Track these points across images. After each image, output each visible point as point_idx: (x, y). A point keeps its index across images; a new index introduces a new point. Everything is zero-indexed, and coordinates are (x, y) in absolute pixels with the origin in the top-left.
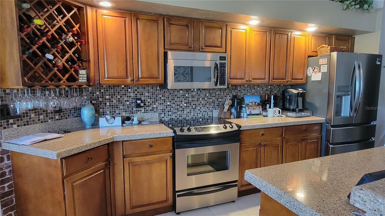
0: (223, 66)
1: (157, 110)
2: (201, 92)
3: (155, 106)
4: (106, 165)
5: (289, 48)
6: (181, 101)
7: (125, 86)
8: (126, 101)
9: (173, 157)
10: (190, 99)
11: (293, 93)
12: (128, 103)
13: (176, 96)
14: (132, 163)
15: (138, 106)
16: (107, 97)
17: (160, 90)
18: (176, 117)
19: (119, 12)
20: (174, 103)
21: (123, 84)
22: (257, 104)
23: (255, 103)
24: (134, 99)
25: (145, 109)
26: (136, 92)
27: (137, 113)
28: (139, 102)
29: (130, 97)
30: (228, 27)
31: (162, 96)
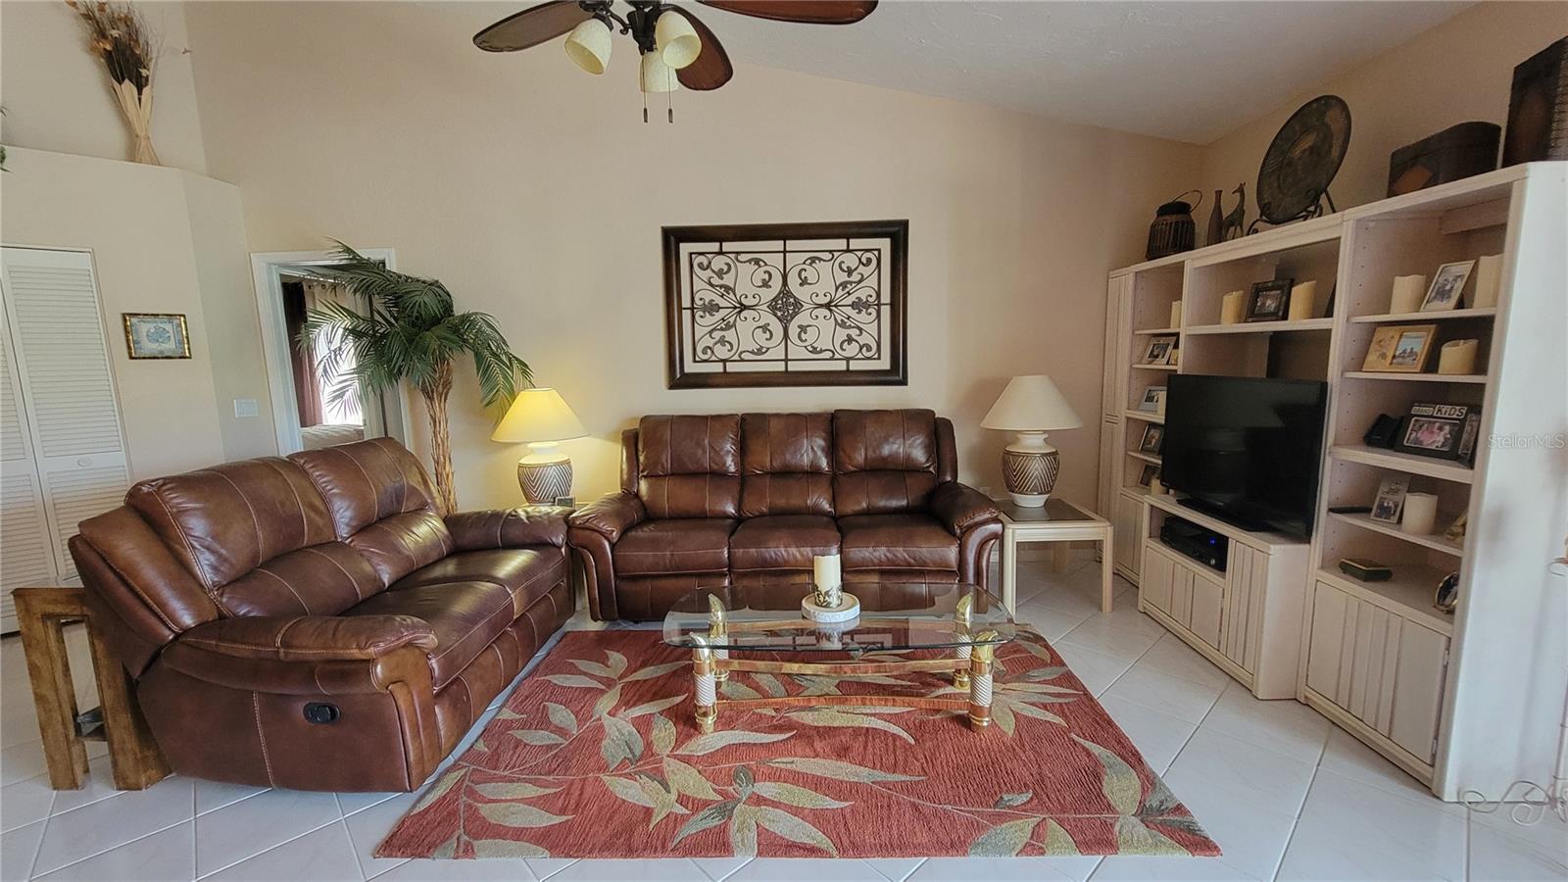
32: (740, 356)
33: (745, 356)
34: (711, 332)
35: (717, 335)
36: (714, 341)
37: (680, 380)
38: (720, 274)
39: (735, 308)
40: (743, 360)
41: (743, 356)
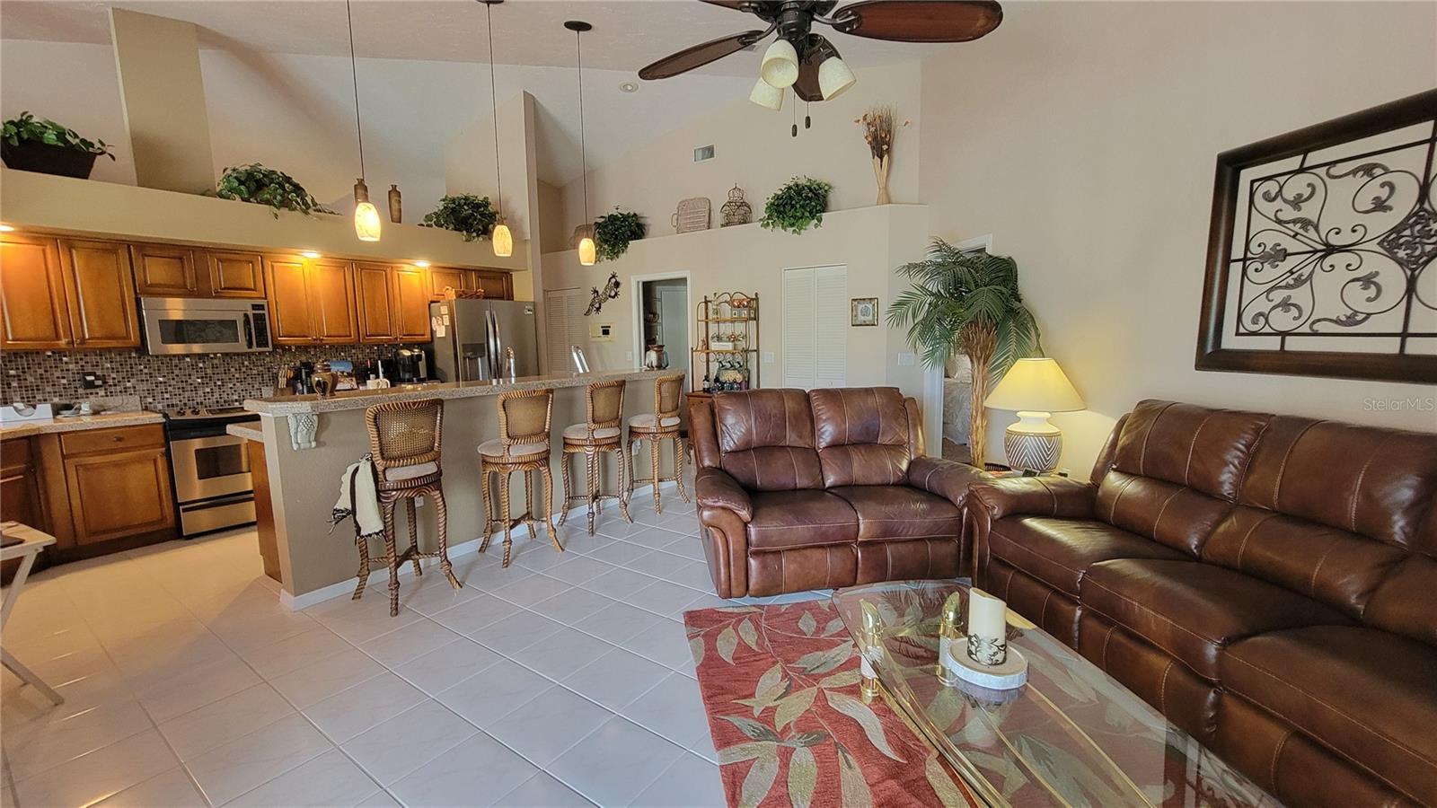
0: (260, 319)
1: (135, 391)
2: (231, 358)
3: (128, 384)
4: (28, 469)
5: (391, 297)
6: (190, 375)
7: (53, 353)
8: (58, 378)
9: (168, 455)
10: (209, 371)
11: (404, 356)
12: (64, 381)
13: (176, 366)
14: (81, 465)
15: (90, 385)
16: (12, 372)
17: (139, 358)
18: (180, 401)
19: (27, 237)
20: (173, 379)
21: (50, 350)
22: (345, 374)
23: (343, 372)
24: (78, 373)
25: (106, 389)
26: (81, 363)
27: (87, 397)
28: (89, 378)
29: (68, 370)
30: (265, 261)
31: (145, 367)
32: (1311, 327)
33: (1320, 327)
34: (1269, 291)
35: (1278, 296)
36: (1272, 304)
37: (1213, 358)
38: (1297, 202)
39: (1315, 251)
40: (1316, 334)
41: (1316, 327)
